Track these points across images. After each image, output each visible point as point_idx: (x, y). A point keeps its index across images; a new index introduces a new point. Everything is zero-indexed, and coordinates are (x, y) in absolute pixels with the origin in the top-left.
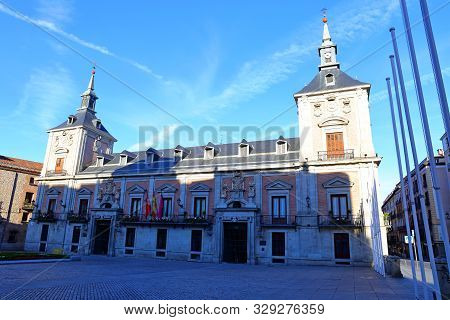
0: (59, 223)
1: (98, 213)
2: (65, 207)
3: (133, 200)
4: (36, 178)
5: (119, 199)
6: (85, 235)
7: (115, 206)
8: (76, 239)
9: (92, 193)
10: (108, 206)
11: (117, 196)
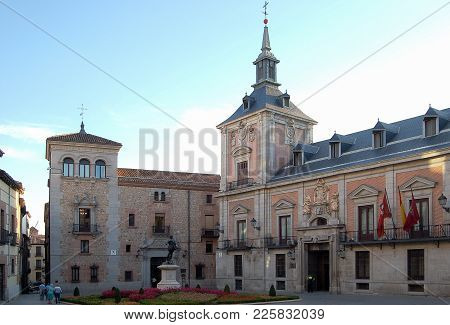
0: (254, 252)
1: (307, 234)
2: (259, 229)
3: (360, 209)
4: (215, 195)
5: (337, 211)
6: (293, 266)
7: (332, 221)
8: (281, 272)
9: (294, 205)
10: (322, 221)
11: (334, 207)
